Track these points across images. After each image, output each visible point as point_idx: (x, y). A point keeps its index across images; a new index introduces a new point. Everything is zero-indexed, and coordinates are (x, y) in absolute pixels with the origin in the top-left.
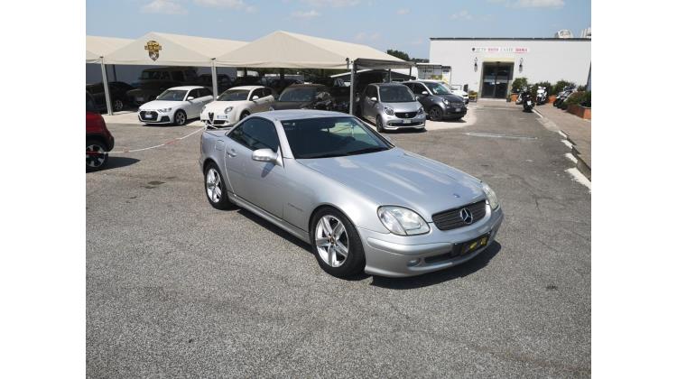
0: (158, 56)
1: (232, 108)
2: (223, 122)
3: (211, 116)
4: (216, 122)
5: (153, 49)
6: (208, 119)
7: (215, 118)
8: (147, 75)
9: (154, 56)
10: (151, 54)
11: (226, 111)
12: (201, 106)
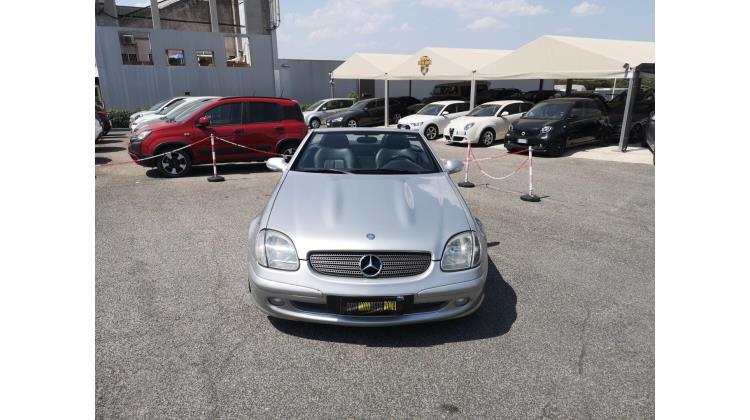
0: (427, 70)
1: (473, 124)
2: (461, 139)
3: (452, 131)
4: (456, 138)
5: (425, 64)
6: (449, 134)
7: (455, 135)
8: (439, 90)
9: (424, 71)
10: (422, 68)
11: (467, 128)
12: (448, 121)
